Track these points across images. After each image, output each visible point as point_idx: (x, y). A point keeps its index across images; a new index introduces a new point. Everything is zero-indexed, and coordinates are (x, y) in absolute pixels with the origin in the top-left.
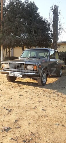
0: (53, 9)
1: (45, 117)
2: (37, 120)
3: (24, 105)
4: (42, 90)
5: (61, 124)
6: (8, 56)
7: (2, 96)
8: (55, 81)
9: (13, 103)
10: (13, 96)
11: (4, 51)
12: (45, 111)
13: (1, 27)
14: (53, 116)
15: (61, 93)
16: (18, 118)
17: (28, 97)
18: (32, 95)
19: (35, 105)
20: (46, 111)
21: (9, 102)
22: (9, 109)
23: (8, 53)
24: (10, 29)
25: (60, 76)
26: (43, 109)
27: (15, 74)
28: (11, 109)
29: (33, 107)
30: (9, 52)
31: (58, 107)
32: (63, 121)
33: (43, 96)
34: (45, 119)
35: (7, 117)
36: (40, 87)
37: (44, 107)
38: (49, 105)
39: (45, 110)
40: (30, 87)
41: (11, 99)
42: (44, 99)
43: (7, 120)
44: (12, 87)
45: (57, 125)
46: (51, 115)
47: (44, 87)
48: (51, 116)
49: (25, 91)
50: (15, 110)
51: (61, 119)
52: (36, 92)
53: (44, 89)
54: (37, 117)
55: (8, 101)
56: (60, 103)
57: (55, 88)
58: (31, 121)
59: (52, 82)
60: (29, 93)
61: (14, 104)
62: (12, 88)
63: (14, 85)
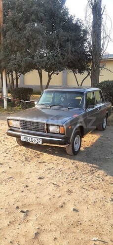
0: (92, 3)
1: (77, 226)
2: (66, 232)
3: (45, 200)
4: (73, 166)
5: (100, 239)
6: (15, 87)
7: (11, 179)
8: (94, 141)
9: (29, 195)
10: (29, 181)
11: (7, 77)
12: (77, 213)
13: (2, 38)
14: (89, 223)
15: (102, 172)
16: (39, 228)
17: (53, 181)
18: (57, 179)
19: (63, 200)
20: (80, 213)
21: (23, 194)
22: (25, 210)
23: (15, 81)
24: (18, 42)
25: (104, 129)
26: (75, 207)
27: (30, 138)
28: (28, 211)
29: (60, 204)
30: (17, 79)
31: (98, 204)
32: (103, 233)
33: (74, 178)
34: (77, 230)
35: (23, 226)
36: (71, 159)
37: (76, 203)
38: (84, 200)
39: (77, 211)
40: (55, 157)
41: (27, 186)
42: (76, 187)
43: (23, 232)
44: (26, 160)
45: (94, 241)
46: (86, 220)
47: (77, 157)
48: (86, 224)
49: (47, 167)
50: (33, 212)
51: (101, 229)
52: (63, 169)
53: (77, 163)
54: (66, 225)
55: (22, 192)
56: (100, 194)
57: (94, 159)
58: (57, 235)
59: (89, 146)
60: (53, 172)
61: (32, 198)
62: (26, 162)
63: (29, 154)
